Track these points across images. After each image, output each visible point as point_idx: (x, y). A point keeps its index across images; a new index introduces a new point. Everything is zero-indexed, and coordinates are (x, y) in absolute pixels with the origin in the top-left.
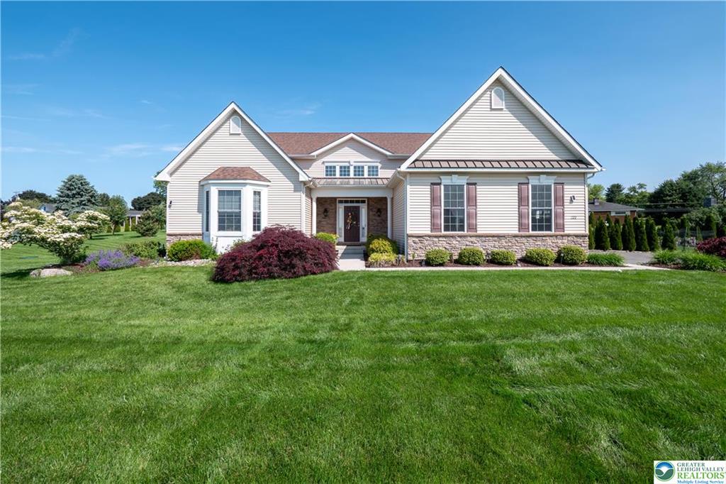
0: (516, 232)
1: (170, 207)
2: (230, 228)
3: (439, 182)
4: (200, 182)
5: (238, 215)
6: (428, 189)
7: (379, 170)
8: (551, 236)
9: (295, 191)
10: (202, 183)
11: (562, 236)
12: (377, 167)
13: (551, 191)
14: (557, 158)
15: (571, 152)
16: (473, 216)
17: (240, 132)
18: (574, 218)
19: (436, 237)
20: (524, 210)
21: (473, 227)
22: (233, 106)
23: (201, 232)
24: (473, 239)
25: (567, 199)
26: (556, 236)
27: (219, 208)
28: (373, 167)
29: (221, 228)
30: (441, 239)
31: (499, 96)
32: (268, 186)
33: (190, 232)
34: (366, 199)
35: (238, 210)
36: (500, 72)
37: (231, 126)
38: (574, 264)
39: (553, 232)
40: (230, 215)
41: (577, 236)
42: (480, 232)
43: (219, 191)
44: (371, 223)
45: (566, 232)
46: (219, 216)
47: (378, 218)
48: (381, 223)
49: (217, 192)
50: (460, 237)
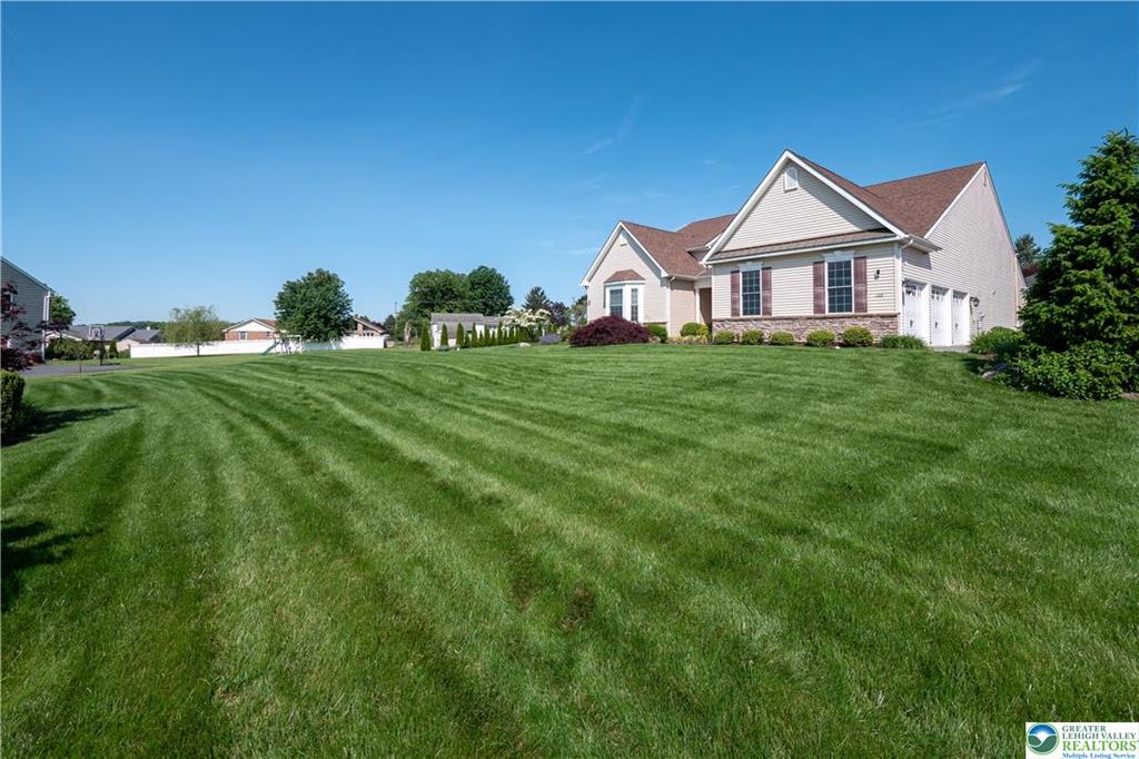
0: (812, 314)
3: (737, 270)
6: (728, 277)
8: (849, 318)
10: (604, 286)
11: (864, 317)
13: (850, 266)
14: (856, 229)
15: (870, 221)
16: (767, 300)
18: (880, 296)
19: (735, 321)
20: (819, 290)
21: (767, 311)
25: (870, 273)
26: (856, 317)
30: (739, 323)
31: (793, 176)
32: (643, 284)
36: (787, 154)
39: (853, 313)
41: (883, 316)
42: (775, 315)
45: (869, 313)
49: (610, 291)
50: (755, 320)
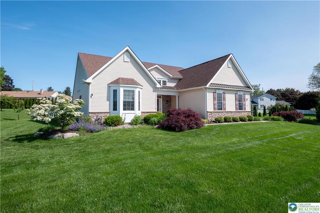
0: (235, 110)
1: (91, 97)
2: (129, 109)
3: (215, 92)
4: (108, 84)
5: (133, 102)
6: (212, 94)
7: (167, 83)
8: (243, 112)
9: (153, 92)
10: (109, 85)
12: (166, 81)
13: (242, 97)
14: (243, 86)
15: (246, 84)
16: (225, 105)
17: (129, 61)
18: (248, 106)
19: (215, 112)
20: (237, 103)
21: (225, 109)
22: (127, 48)
23: (109, 111)
24: (225, 113)
25: (246, 99)
27: (124, 99)
28: (164, 81)
29: (124, 109)
30: (217, 113)
31: (230, 63)
32: (142, 88)
33: (103, 111)
34: (162, 96)
35: (132, 100)
37: (125, 57)
38: (251, 121)
39: (243, 110)
40: (129, 102)
41: (249, 112)
42: (227, 110)
43: (124, 90)
44: (164, 107)
45: (246, 111)
46: (124, 103)
47: (166, 105)
48: (168, 107)
49: (123, 91)
50: (222, 112)
